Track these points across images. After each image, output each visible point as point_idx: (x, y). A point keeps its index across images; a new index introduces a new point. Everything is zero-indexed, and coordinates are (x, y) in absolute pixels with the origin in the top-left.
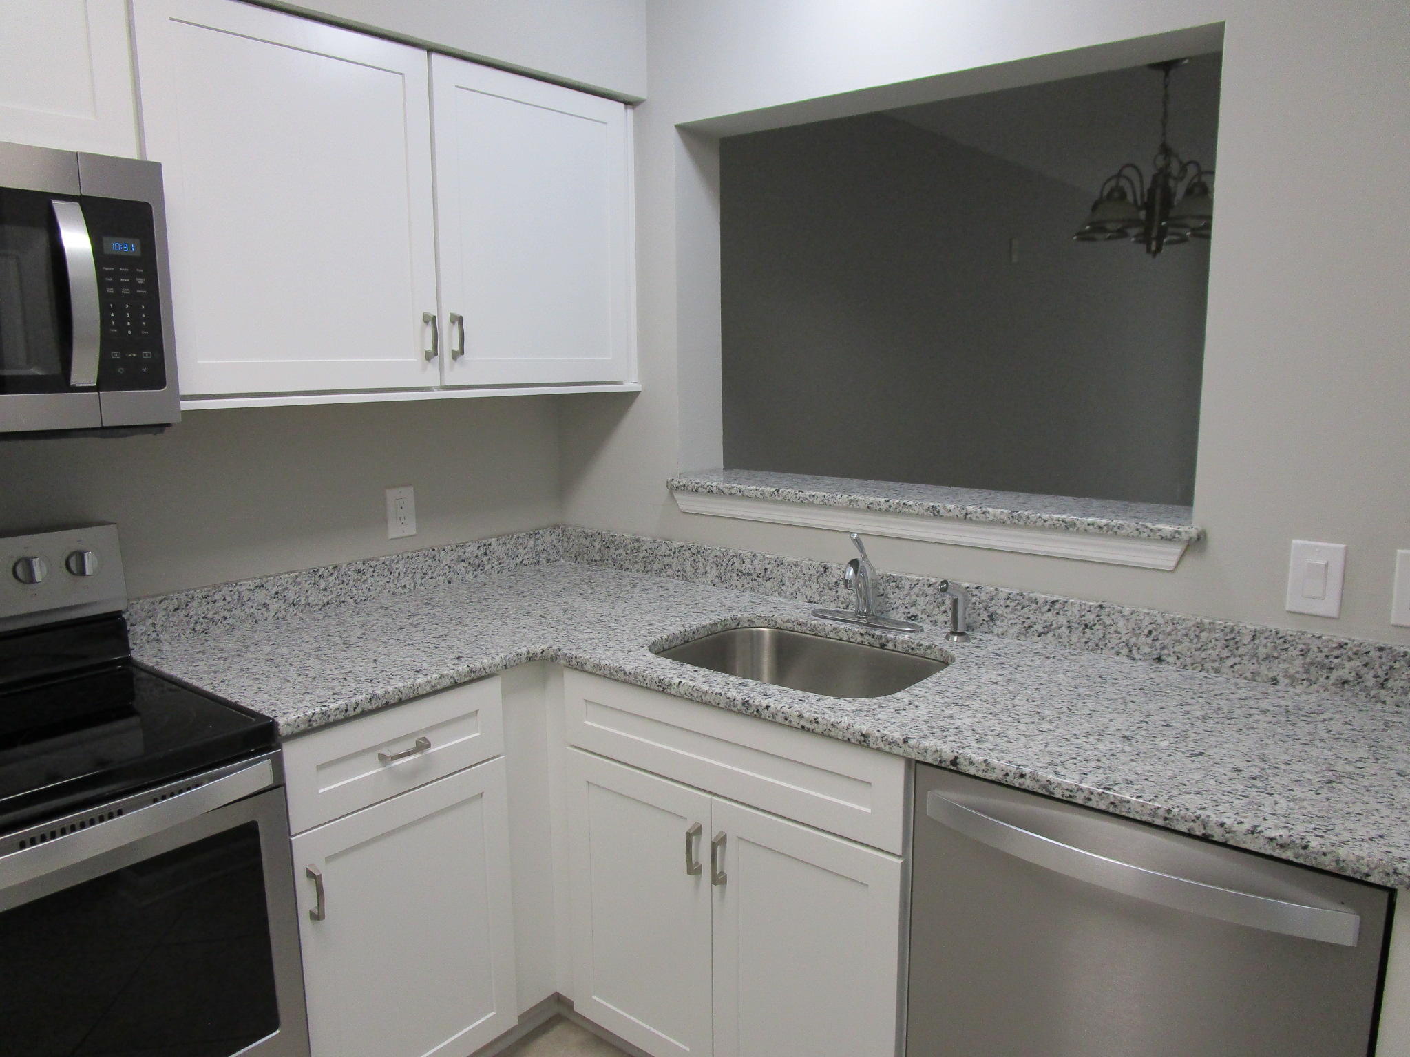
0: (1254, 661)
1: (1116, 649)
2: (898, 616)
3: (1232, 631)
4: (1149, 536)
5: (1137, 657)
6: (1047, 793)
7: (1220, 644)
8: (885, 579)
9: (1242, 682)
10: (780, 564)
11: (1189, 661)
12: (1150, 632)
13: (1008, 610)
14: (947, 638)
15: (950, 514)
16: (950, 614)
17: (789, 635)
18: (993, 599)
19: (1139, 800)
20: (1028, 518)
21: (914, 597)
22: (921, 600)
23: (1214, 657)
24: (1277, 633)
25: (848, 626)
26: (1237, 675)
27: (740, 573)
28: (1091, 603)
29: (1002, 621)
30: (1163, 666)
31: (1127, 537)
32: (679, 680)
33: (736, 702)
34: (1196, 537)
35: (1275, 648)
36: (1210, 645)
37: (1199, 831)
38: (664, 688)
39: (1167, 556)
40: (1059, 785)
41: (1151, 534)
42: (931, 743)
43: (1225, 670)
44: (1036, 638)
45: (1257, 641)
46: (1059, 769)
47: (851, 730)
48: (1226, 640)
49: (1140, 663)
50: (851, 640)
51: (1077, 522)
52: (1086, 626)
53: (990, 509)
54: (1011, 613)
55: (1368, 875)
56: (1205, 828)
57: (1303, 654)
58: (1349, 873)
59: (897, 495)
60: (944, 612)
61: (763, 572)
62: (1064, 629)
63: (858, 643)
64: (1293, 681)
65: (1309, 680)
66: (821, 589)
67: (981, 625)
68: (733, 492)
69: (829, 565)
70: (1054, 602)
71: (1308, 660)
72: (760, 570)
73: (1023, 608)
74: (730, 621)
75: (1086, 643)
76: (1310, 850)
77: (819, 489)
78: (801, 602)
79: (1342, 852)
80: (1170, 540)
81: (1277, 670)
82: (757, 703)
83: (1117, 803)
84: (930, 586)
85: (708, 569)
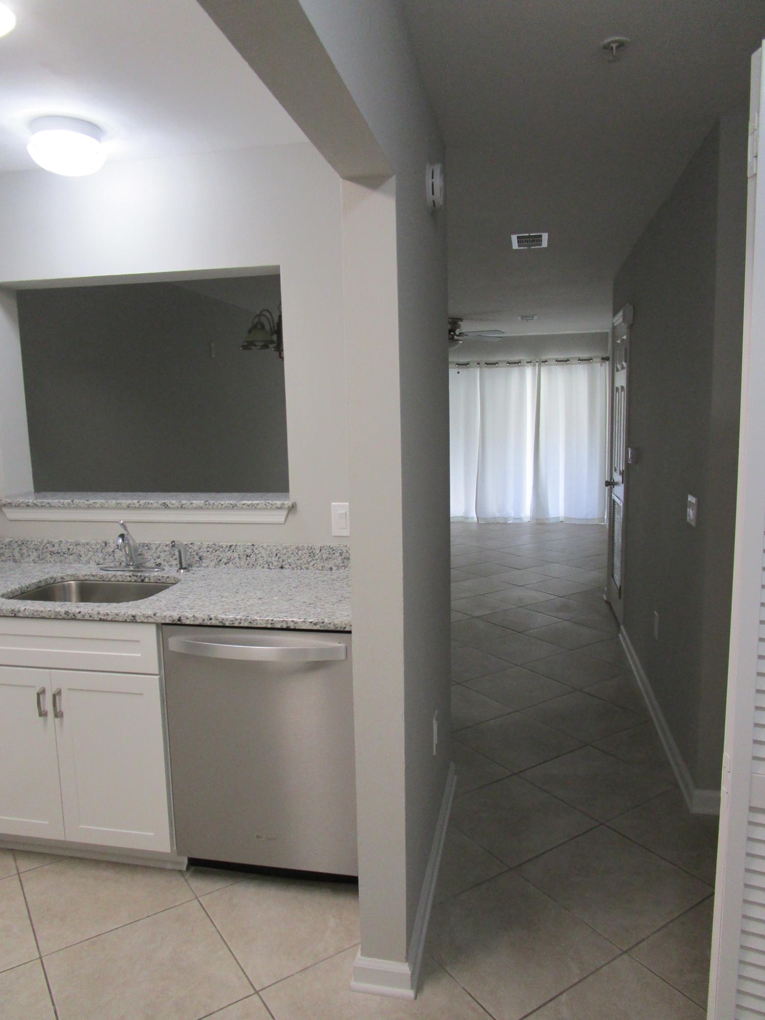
0: (322, 561)
1: (262, 565)
2: (151, 564)
3: (311, 548)
4: (271, 507)
5: (272, 568)
6: (222, 625)
7: (307, 556)
8: (141, 545)
9: (318, 572)
10: (77, 544)
11: (295, 566)
12: (276, 555)
13: (209, 553)
14: (177, 572)
15: (174, 506)
16: (178, 560)
17: (88, 584)
18: (200, 549)
19: (261, 618)
20: (214, 504)
21: (159, 553)
22: (162, 555)
23: (305, 562)
24: (329, 547)
25: (121, 573)
26: (315, 569)
27: (52, 553)
28: (249, 544)
29: (206, 560)
30: (283, 570)
31: (261, 509)
32: (24, 608)
33: (61, 613)
34: (291, 506)
35: (330, 554)
36: (303, 557)
37: (285, 627)
38: (15, 614)
39: (280, 516)
40: (227, 620)
41: (272, 506)
42: (167, 613)
43: (311, 567)
44: (224, 566)
45: (322, 552)
46: (227, 613)
47: (126, 615)
48: (310, 553)
49: (274, 570)
50: (125, 580)
51: (238, 504)
52: (247, 556)
53: (194, 502)
54: (211, 554)
55: (345, 628)
56: (287, 624)
57: (341, 554)
58: (339, 629)
59: (145, 498)
60: (176, 559)
61: (67, 550)
62: (237, 559)
63: (128, 582)
64: (338, 567)
65: (344, 566)
66: (104, 556)
67: (195, 563)
68: (44, 504)
69: (107, 541)
70: (231, 546)
71: (343, 557)
72: (65, 550)
73: (216, 551)
74: (49, 579)
75: (248, 564)
76: (325, 623)
77: (99, 499)
78: (93, 565)
79: (336, 622)
80: (280, 508)
81: (331, 564)
82: (73, 611)
83: (252, 622)
84: (166, 546)
85: (30, 553)
